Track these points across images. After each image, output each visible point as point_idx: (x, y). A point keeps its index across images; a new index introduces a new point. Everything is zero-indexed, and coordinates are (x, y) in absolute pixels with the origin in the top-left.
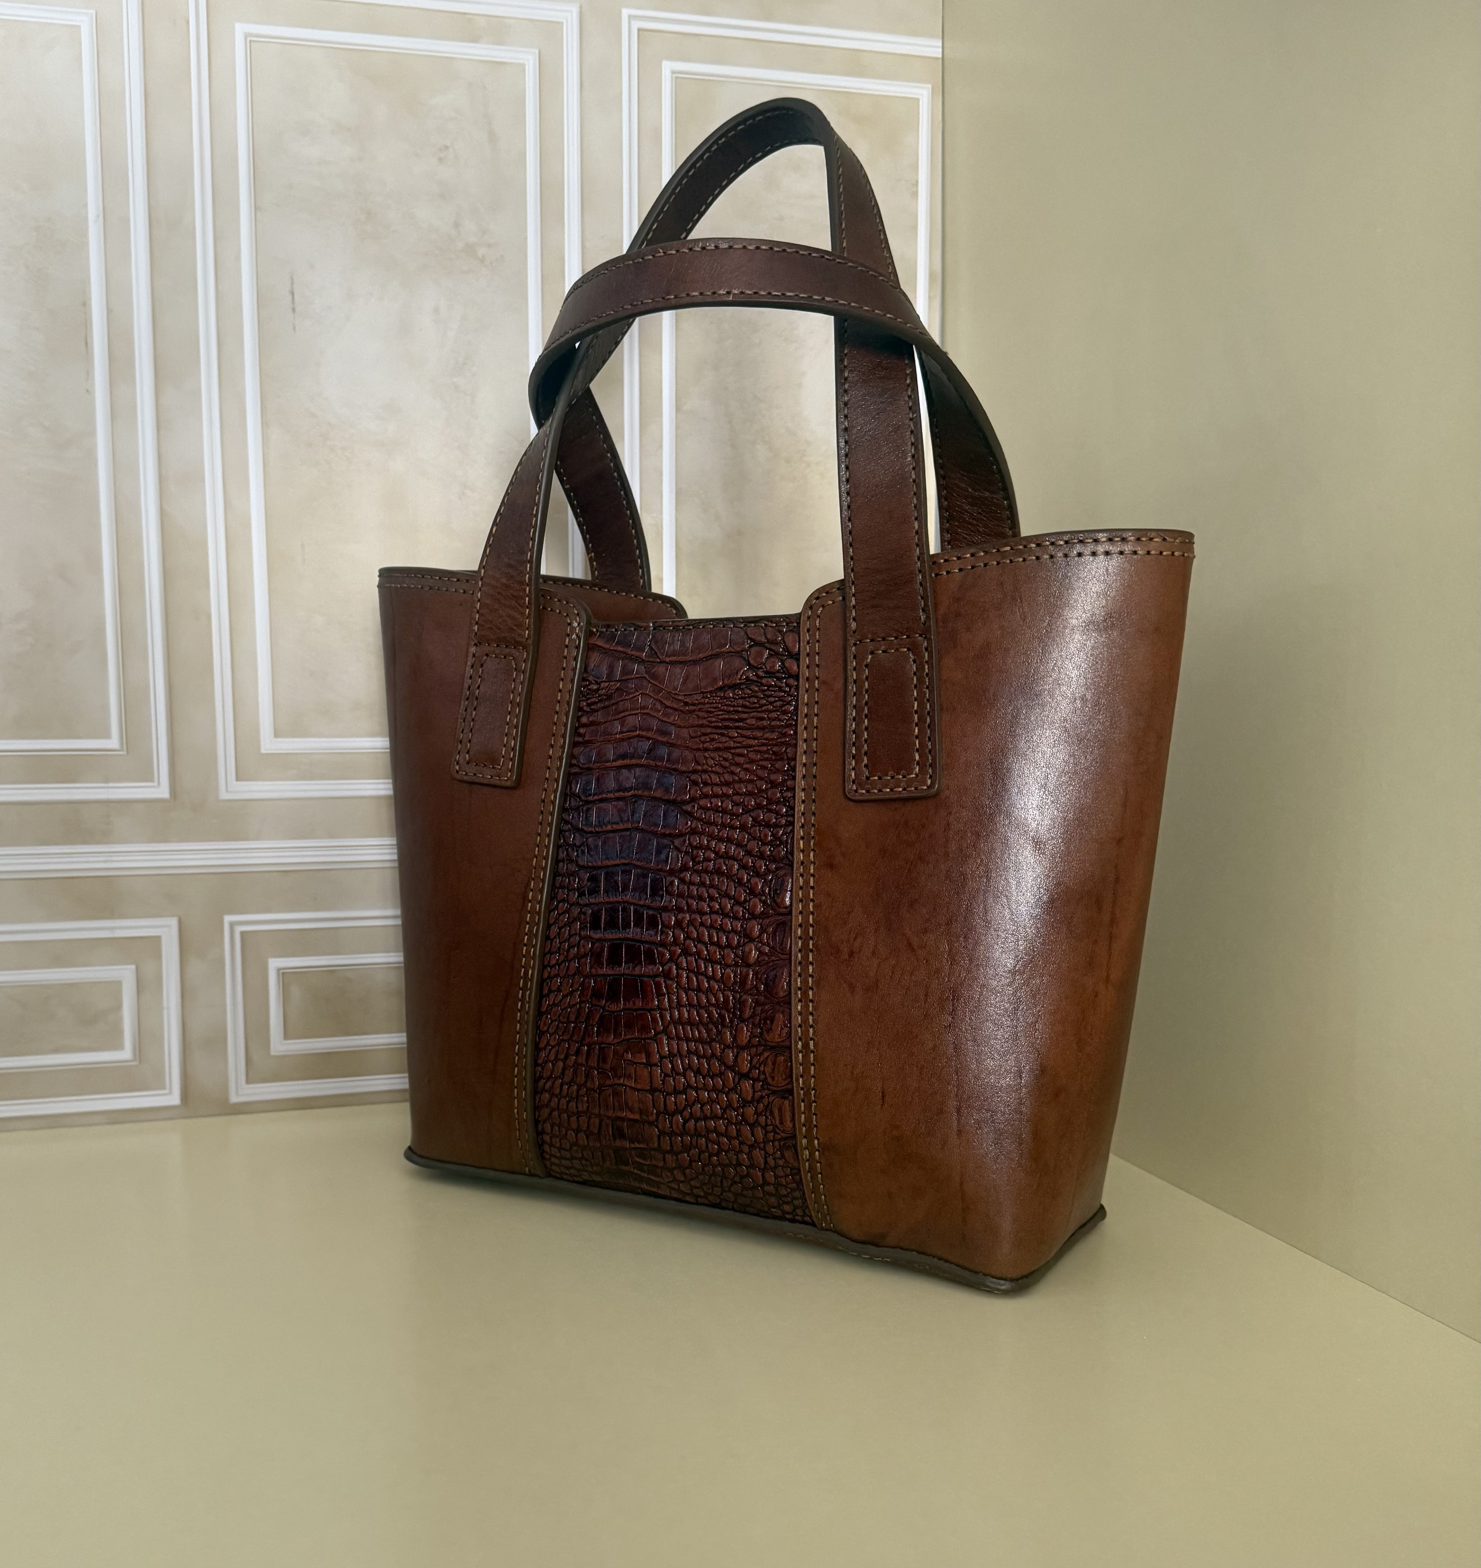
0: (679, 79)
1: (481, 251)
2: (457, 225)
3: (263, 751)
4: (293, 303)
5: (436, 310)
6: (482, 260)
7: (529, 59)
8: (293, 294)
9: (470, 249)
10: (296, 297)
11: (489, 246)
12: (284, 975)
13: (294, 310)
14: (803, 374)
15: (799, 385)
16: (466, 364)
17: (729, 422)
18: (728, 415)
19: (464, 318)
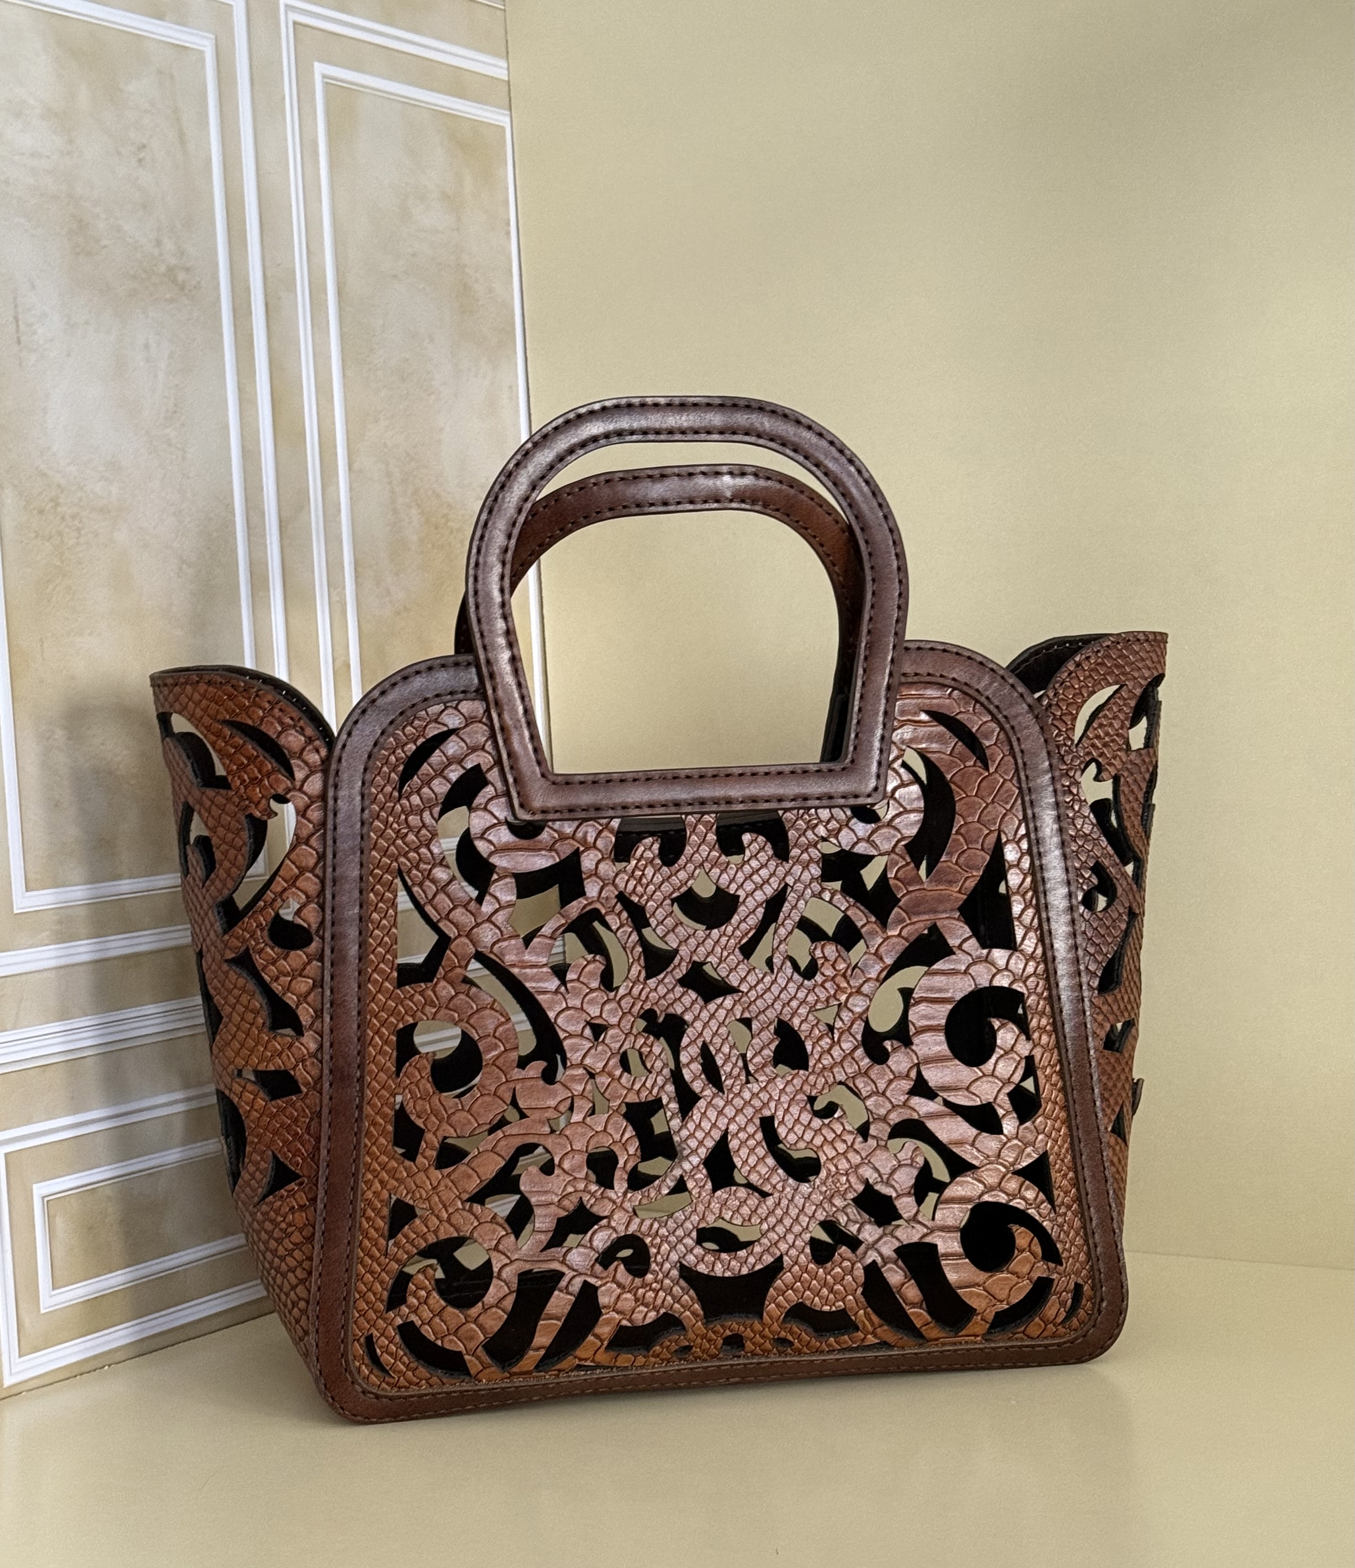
0: (330, 84)
1: (181, 276)
2: (159, 243)
3: (16, 911)
4: (18, 331)
5: (147, 346)
6: (182, 288)
7: (205, 44)
8: (17, 321)
9: (171, 271)
10: (20, 323)
11: (187, 270)
12: (49, 1203)
13: (19, 342)
14: (442, 430)
15: (439, 441)
16: (175, 412)
17: (390, 483)
18: (389, 474)
19: (171, 357)
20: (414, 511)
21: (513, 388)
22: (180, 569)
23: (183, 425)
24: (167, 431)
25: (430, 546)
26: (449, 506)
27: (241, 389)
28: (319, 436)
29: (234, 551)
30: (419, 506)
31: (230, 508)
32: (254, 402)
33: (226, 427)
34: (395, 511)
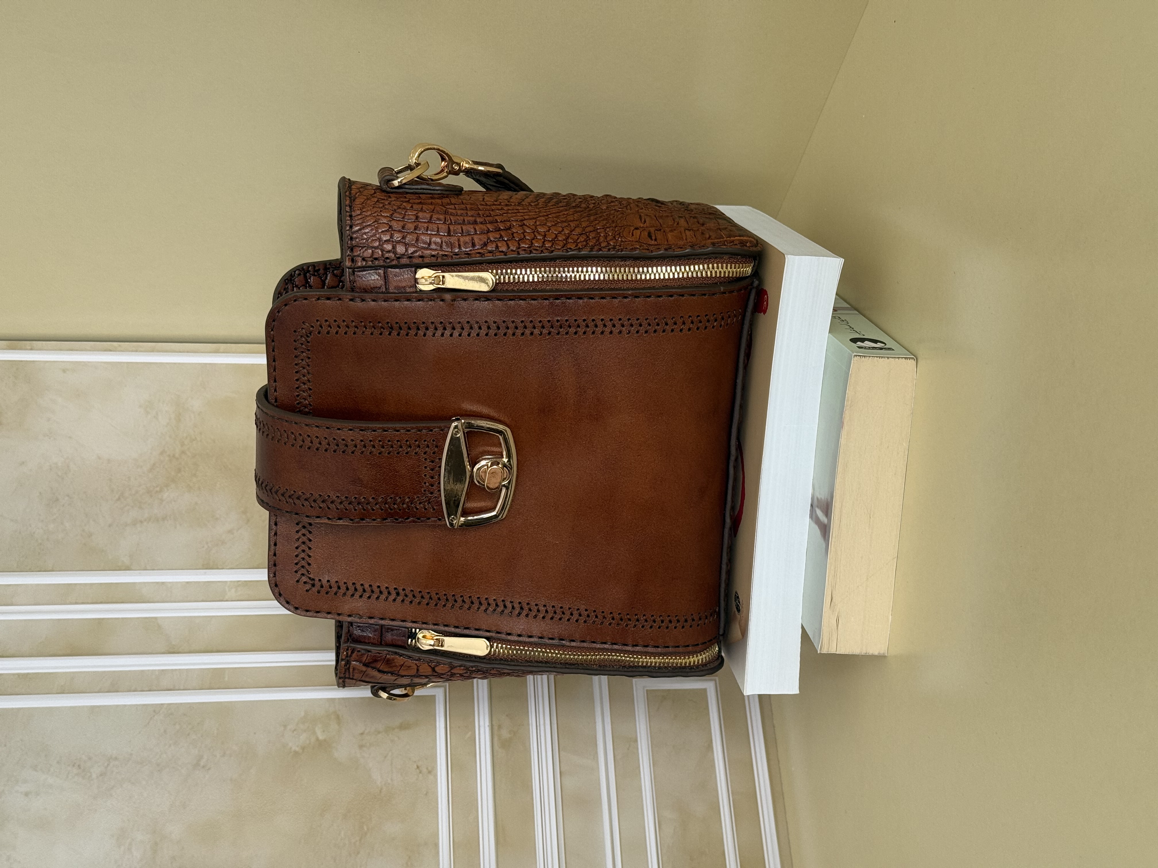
14: (99, 458)
15: (109, 461)
16: (79, 766)
17: (141, 522)
18: (134, 523)
19: (35, 768)
20: (165, 495)
21: (66, 368)
22: (204, 767)
23: (90, 759)
24: (94, 776)
25: (194, 479)
26: (162, 453)
27: (62, 691)
28: (101, 603)
29: (191, 706)
30: (161, 491)
31: (156, 709)
32: (73, 676)
33: (93, 708)
34: (164, 519)
